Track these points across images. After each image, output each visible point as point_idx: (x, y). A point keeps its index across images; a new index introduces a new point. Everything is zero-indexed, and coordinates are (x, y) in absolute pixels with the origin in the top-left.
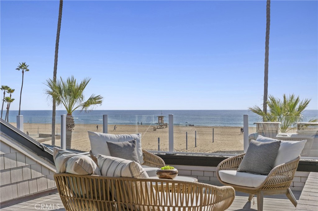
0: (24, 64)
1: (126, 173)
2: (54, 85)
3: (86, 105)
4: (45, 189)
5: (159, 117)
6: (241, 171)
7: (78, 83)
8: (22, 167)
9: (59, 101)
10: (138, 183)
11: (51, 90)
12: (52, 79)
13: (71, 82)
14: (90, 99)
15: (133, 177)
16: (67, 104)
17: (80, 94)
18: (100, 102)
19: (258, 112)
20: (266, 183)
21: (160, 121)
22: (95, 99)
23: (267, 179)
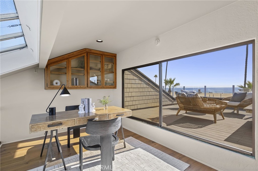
0: (156, 75)
1: (195, 97)
2: (166, 80)
3: (175, 85)
4: (169, 104)
5: (199, 90)
6: (231, 101)
7: (172, 79)
8: (164, 98)
9: (167, 85)
10: (198, 99)
11: (165, 82)
12: (165, 79)
13: (170, 79)
14: (176, 84)
15: (196, 97)
16: (169, 85)
17: (173, 82)
18: (179, 85)
19: (241, 87)
20: (240, 104)
21: (199, 91)
22: (178, 84)
23: (240, 103)
